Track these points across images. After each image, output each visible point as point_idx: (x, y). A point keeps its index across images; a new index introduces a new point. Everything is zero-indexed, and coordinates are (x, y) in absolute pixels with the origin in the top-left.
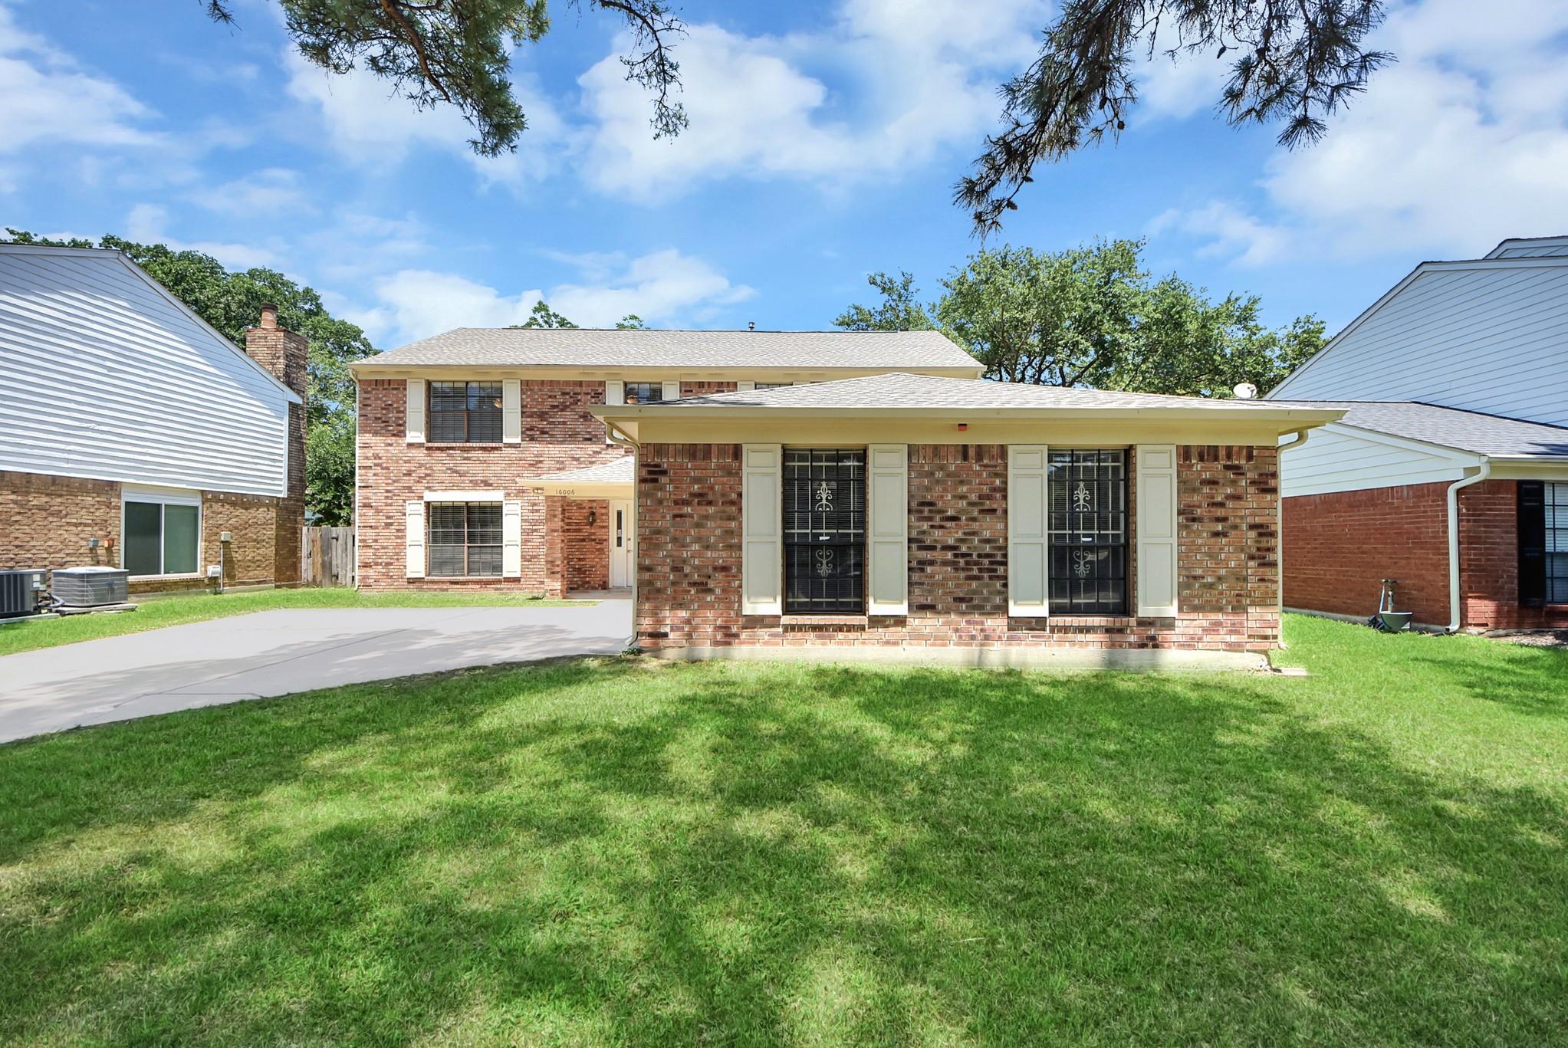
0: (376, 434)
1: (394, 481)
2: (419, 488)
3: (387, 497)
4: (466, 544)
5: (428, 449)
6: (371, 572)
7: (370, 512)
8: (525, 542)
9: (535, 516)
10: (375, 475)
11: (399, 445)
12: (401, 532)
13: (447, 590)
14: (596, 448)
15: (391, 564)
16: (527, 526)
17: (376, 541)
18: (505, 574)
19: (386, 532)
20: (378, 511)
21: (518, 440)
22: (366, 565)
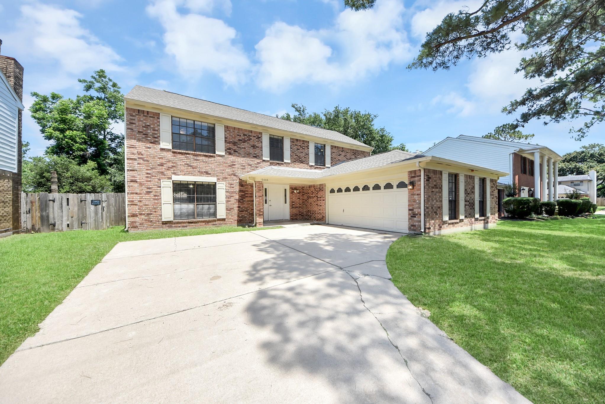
0: (139, 140)
1: (152, 168)
2: (169, 173)
3: (147, 177)
4: (196, 203)
5: (174, 152)
6: (137, 219)
7: (136, 185)
8: (227, 201)
9: (232, 190)
10: (138, 164)
11: (155, 148)
12: (158, 197)
13: (186, 226)
14: (258, 161)
15: (151, 214)
16: (228, 195)
17: (140, 201)
18: (218, 217)
19: (147, 197)
20: (141, 184)
21: (223, 154)
22: (133, 215)
